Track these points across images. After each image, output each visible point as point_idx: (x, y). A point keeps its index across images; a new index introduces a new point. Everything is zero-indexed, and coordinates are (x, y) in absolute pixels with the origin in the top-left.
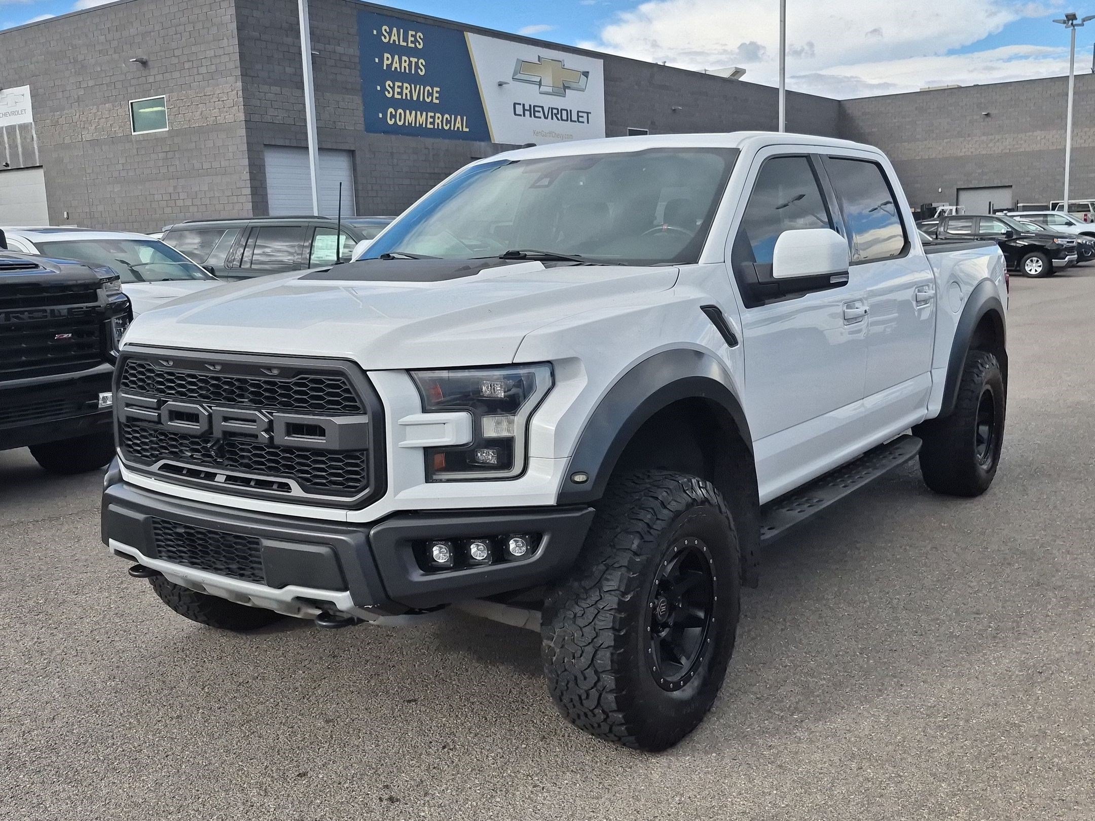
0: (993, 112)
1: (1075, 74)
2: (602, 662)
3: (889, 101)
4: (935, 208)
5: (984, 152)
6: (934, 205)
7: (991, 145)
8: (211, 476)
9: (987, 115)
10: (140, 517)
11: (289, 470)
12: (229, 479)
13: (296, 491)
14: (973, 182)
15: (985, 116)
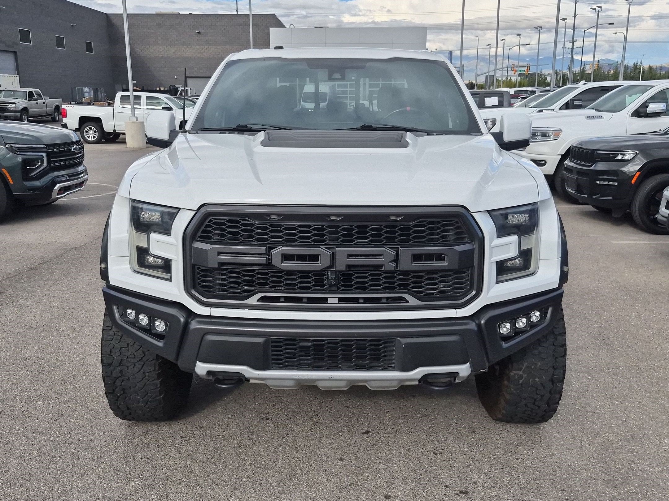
0: (202, 31)
1: (252, 13)
2: (557, 376)
3: (138, 18)
4: (177, 88)
5: (199, 55)
6: (177, 86)
7: (203, 51)
8: (325, 300)
9: (199, 33)
10: (260, 340)
11: (404, 287)
12: (341, 300)
13: (413, 301)
14: (195, 73)
15: (197, 33)
